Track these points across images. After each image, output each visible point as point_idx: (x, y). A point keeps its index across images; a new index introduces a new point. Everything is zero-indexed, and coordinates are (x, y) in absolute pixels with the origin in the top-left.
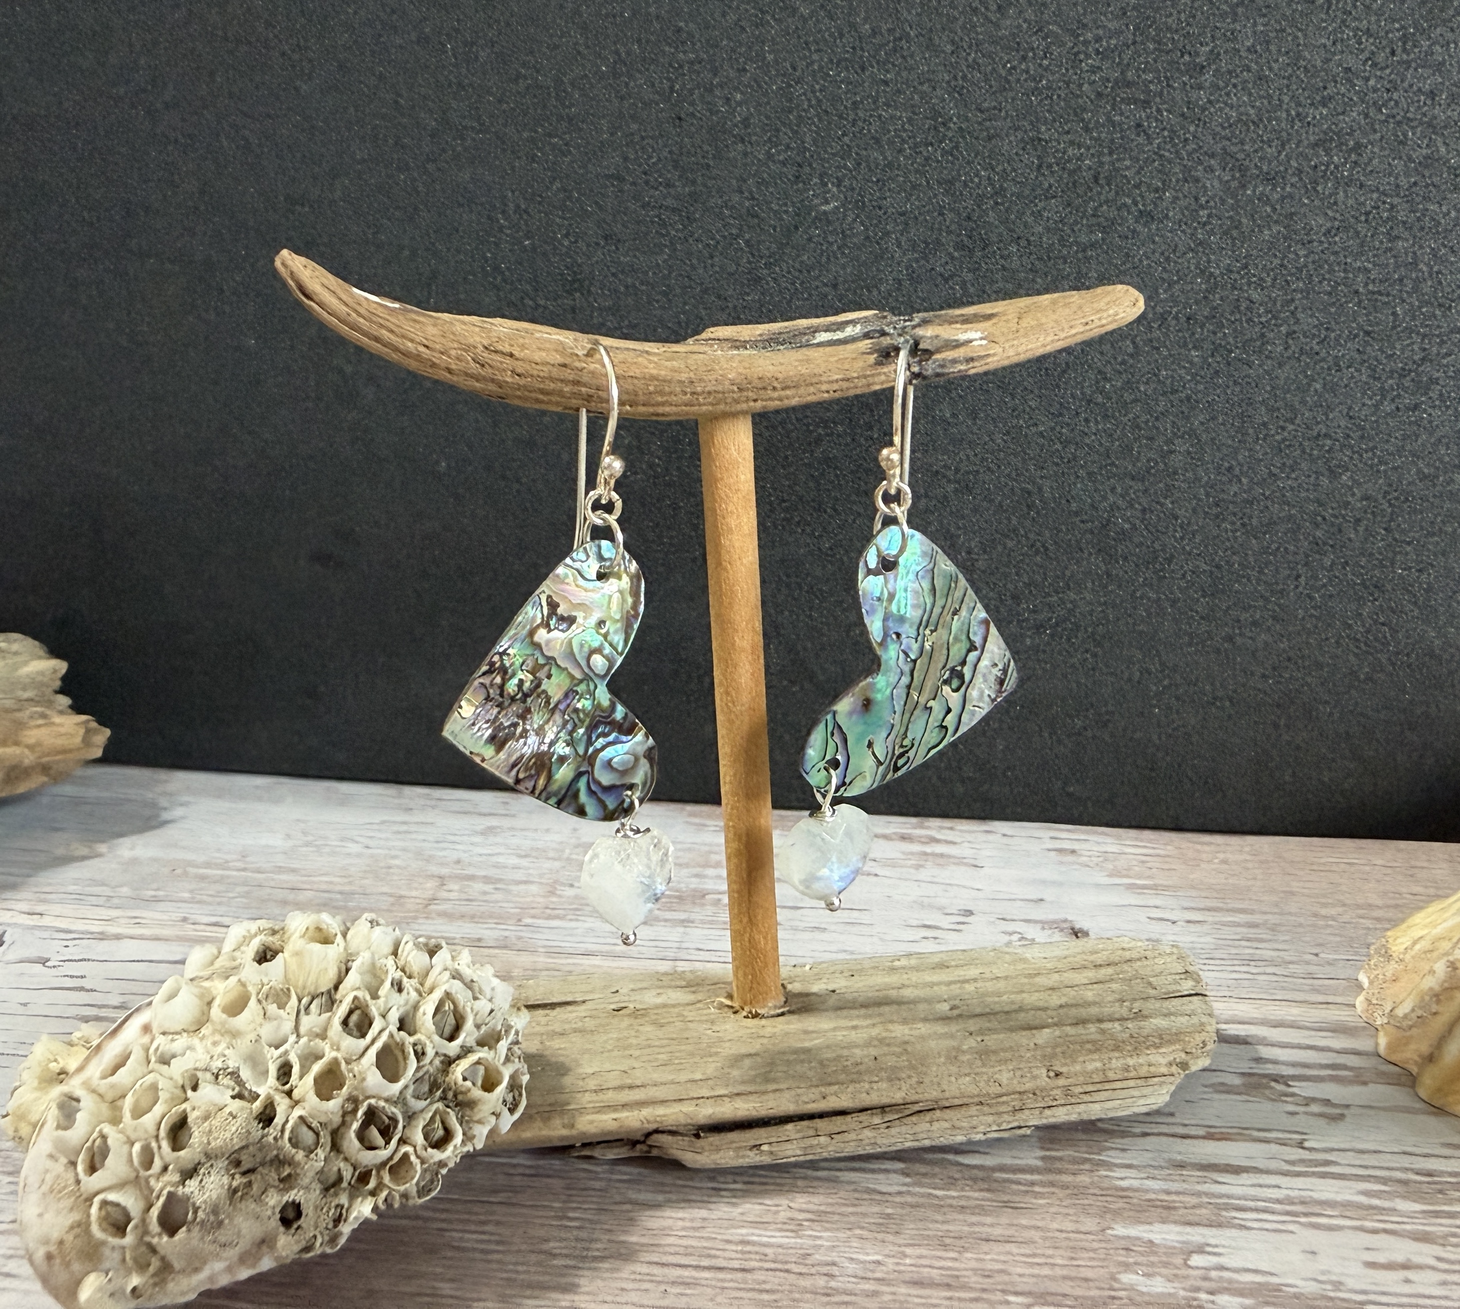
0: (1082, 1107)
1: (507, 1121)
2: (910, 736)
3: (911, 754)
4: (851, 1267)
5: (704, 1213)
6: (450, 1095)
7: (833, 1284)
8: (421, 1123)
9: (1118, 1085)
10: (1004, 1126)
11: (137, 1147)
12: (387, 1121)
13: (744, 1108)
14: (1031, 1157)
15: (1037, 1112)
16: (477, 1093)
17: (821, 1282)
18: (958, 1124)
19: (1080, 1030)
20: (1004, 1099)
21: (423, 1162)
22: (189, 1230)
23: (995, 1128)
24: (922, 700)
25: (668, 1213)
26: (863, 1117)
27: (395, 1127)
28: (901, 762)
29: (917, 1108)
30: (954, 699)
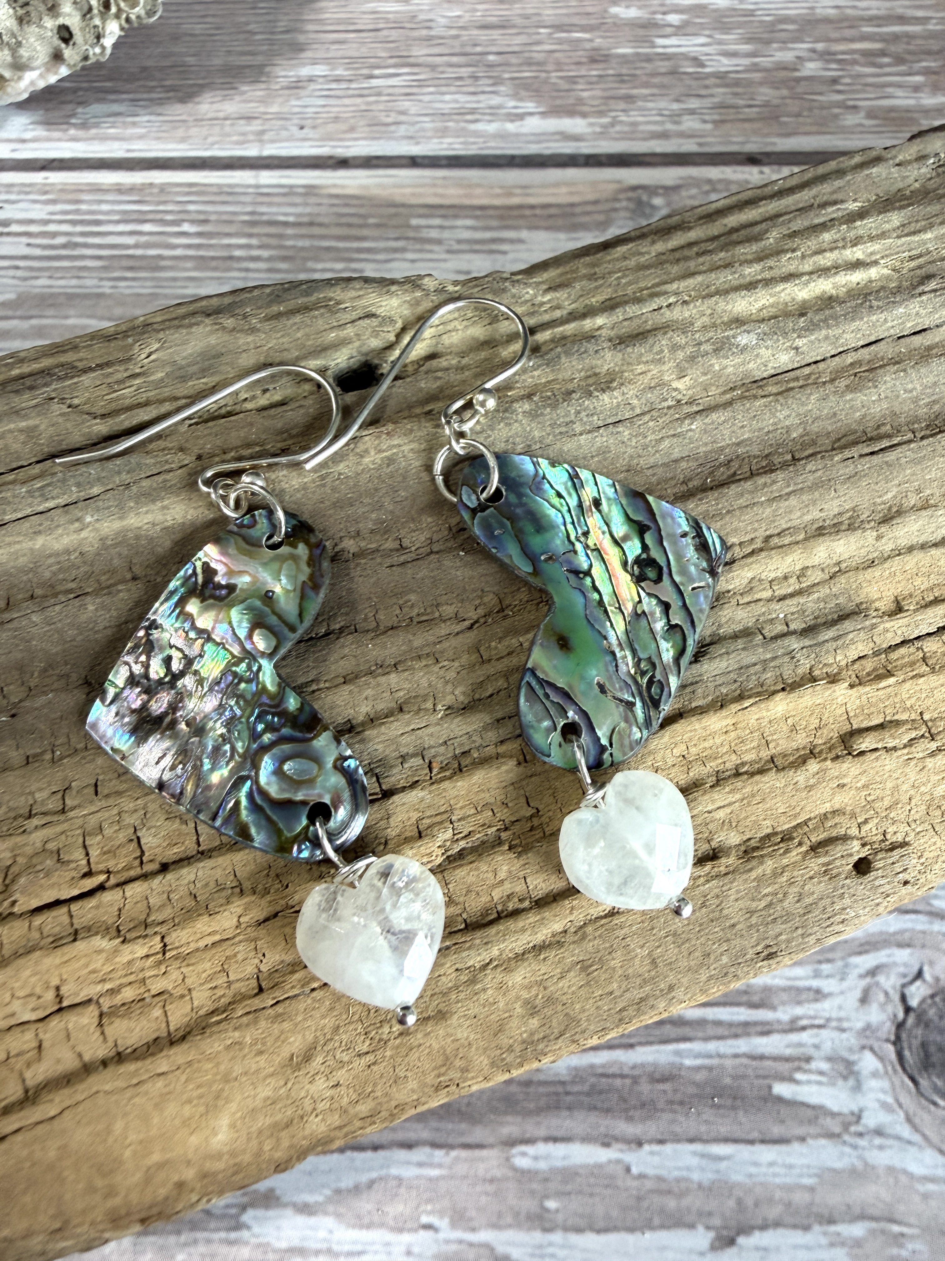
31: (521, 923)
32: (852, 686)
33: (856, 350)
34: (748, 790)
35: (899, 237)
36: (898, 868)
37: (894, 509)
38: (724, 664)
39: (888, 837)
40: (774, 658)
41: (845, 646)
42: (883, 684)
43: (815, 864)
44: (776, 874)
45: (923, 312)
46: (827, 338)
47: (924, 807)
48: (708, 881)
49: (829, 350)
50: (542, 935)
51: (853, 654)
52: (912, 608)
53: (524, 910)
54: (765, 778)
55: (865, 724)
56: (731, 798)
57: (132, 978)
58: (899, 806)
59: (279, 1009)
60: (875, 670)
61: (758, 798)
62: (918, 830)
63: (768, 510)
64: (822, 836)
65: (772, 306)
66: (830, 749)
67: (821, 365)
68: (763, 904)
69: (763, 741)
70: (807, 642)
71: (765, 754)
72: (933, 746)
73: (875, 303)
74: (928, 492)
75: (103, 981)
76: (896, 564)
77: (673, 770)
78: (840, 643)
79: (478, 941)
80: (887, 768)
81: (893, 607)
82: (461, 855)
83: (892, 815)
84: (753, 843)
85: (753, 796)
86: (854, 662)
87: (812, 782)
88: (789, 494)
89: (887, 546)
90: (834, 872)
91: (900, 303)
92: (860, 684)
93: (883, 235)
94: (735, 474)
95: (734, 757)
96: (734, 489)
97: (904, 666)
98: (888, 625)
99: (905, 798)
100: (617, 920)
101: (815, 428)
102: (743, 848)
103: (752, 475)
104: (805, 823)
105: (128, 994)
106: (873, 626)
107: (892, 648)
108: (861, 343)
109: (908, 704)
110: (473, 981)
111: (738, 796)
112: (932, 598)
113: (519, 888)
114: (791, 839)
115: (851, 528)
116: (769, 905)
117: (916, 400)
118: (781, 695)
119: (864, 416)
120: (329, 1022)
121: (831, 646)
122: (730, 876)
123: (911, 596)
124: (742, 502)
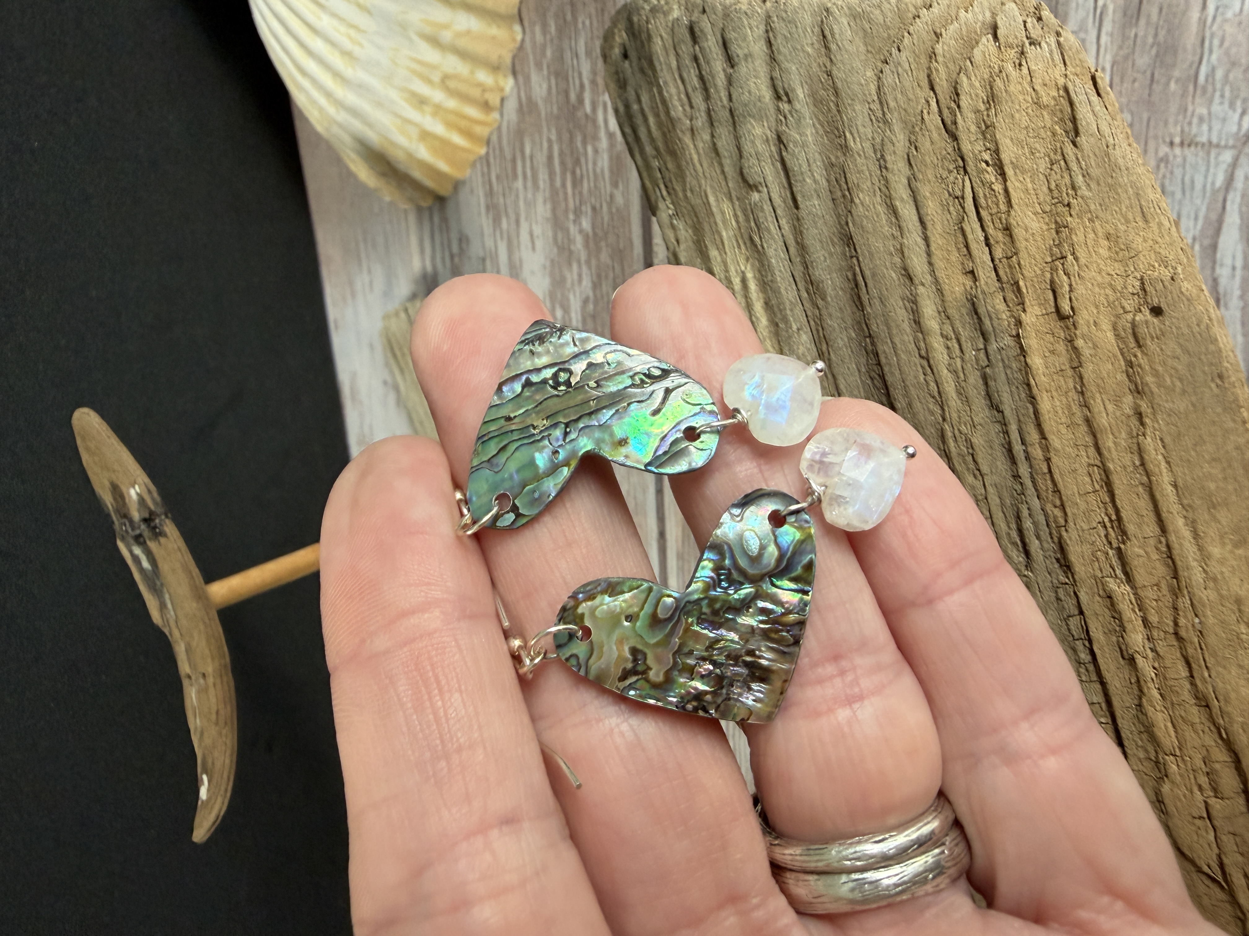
31: (1175, 546)
32: (1024, 311)
33: (798, 290)
34: (1093, 389)
35: (726, 253)
36: (1160, 286)
37: (903, 272)
38: (1005, 395)
39: (1135, 292)
40: (1003, 360)
41: (997, 312)
42: (1024, 290)
43: (1152, 346)
44: (1156, 374)
45: (774, 246)
46: (791, 310)
47: (1116, 264)
48: (1158, 422)
49: (799, 311)
50: (1186, 533)
51: (1002, 307)
52: (971, 265)
53: (1167, 541)
54: (1086, 376)
55: (1052, 303)
56: (1099, 400)
57: (1192, 776)
58: (1113, 283)
59: (1221, 698)
60: (1013, 291)
61: (1100, 382)
62: (1133, 269)
63: (903, 356)
64: (1131, 339)
65: (771, 341)
66: (1068, 328)
67: (809, 313)
68: (1178, 384)
69: (1060, 373)
70: (992, 338)
71: (1070, 372)
72: (1070, 257)
73: (770, 278)
74: (892, 249)
75: (1191, 792)
76: (941, 274)
77: (1077, 435)
78: (994, 316)
79: (1186, 574)
80: (1084, 292)
81: (970, 275)
82: (1126, 573)
83: (1119, 289)
84: (1133, 387)
85: (1098, 385)
86: (1008, 306)
87: (1090, 345)
88: (892, 342)
89: (928, 279)
90: (1158, 332)
91: (769, 262)
92: (1023, 304)
93: (725, 263)
94: (879, 375)
95: (1070, 394)
96: (889, 378)
97: (1012, 273)
98: (983, 282)
99: (1108, 279)
100: (1180, 483)
101: (849, 322)
102: (1136, 394)
103: (879, 364)
104: (1121, 350)
105: (1204, 780)
106: (983, 292)
107: (999, 279)
108: (794, 287)
109: (1039, 272)
110: (1215, 580)
111: (1098, 395)
112: (965, 249)
113: (1152, 542)
114: (1131, 362)
115: (915, 302)
116: (1181, 380)
117: (831, 254)
118: (1028, 360)
119: (841, 288)
120: (1234, 671)
121: (995, 323)
122: (1155, 406)
123: (963, 264)
124: (897, 373)
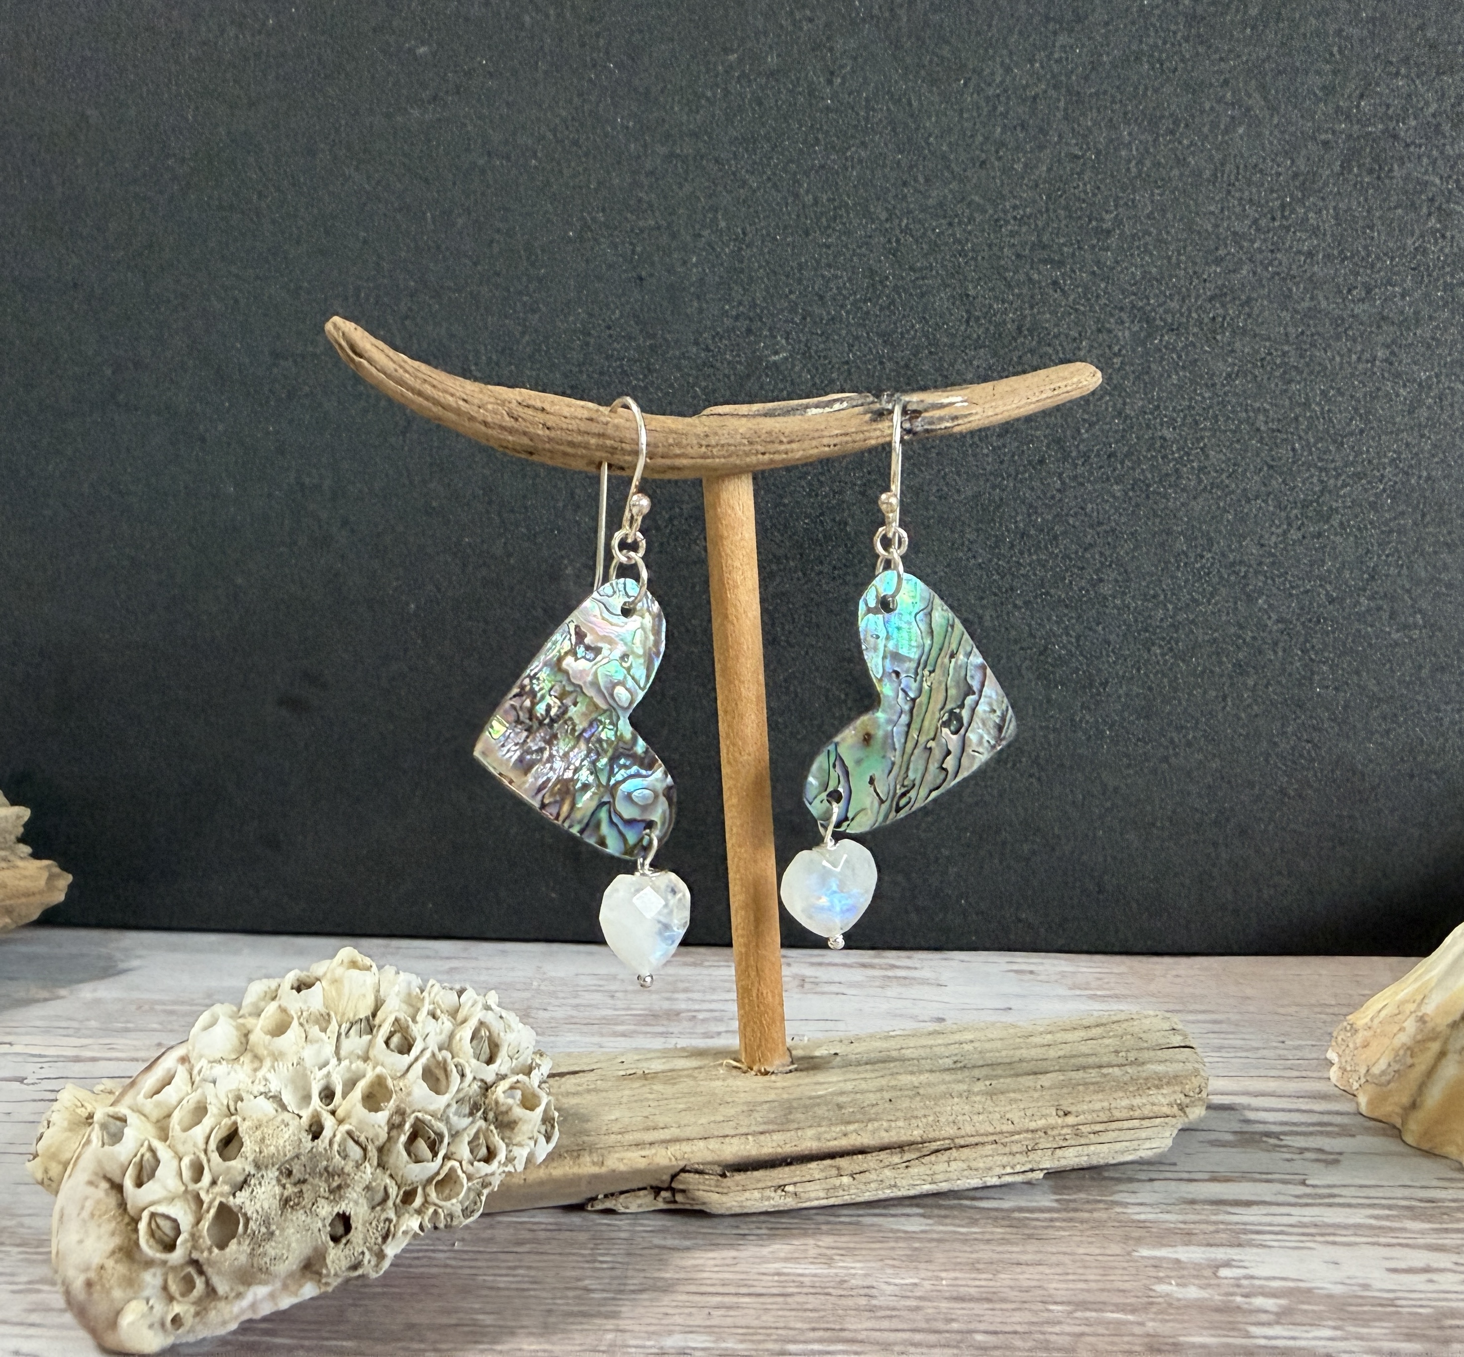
0: (1092, 1148)
1: (543, 1150)
2: (911, 775)
3: (912, 794)
4: (889, 1289)
5: (733, 1253)
6: (491, 1115)
7: (874, 1302)
8: (466, 1139)
9: (1126, 1124)
10: (1018, 1168)
11: (186, 1161)
12: (433, 1135)
13: (769, 1146)
14: (1047, 1200)
15: (1049, 1152)
16: (519, 1112)
17: (863, 1301)
18: (974, 1165)
19: (1081, 1074)
20: (1016, 1137)
21: (470, 1178)
22: (239, 1243)
23: (1009, 1170)
24: (922, 740)
25: (698, 1254)
26: (883, 1155)
27: (441, 1142)
28: (903, 802)
29: (934, 1146)
30: (953, 741)
